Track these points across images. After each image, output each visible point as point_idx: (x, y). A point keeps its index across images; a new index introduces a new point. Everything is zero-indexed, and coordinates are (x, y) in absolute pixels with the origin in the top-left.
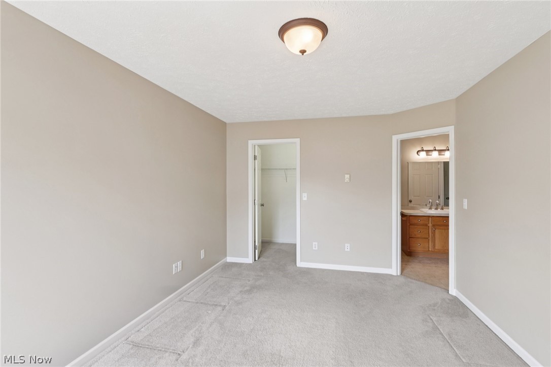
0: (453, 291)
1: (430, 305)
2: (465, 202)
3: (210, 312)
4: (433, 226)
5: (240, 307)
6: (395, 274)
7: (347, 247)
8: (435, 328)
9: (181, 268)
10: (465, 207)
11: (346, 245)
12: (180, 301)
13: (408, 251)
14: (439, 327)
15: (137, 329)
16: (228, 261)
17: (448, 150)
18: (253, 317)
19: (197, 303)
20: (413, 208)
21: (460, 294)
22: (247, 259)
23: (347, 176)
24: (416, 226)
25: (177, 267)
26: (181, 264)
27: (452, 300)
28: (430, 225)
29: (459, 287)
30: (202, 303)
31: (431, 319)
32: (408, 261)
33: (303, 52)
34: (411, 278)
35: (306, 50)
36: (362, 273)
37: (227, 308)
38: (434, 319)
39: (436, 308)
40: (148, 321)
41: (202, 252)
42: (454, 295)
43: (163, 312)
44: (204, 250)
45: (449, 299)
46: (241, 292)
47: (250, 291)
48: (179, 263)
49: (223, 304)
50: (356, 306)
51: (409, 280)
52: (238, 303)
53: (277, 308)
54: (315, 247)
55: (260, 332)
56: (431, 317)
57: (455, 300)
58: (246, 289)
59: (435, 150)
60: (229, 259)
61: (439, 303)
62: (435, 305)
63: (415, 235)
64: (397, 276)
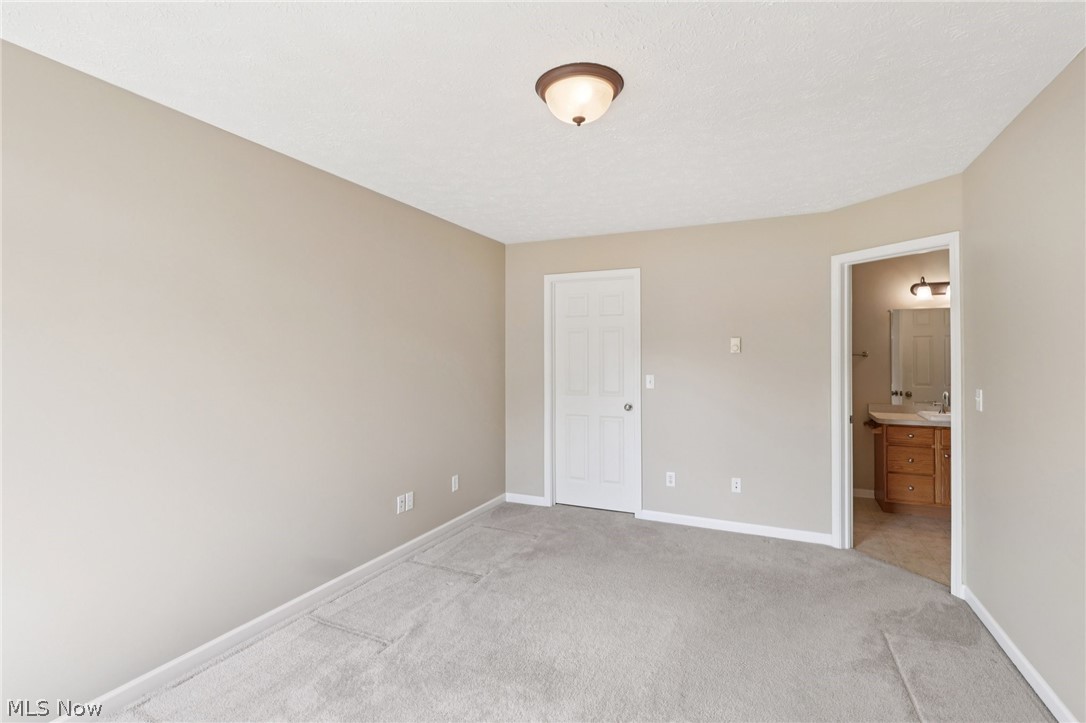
0: (960, 589)
1: (895, 613)
3: (451, 584)
5: (507, 580)
6: (837, 545)
7: (736, 485)
8: (887, 657)
9: (411, 503)
10: (980, 406)
11: (734, 480)
12: (407, 561)
13: (886, 500)
14: (896, 656)
15: (329, 599)
16: (507, 500)
18: (523, 600)
19: (434, 567)
20: (899, 409)
21: (973, 596)
22: (542, 498)
23: (735, 342)
24: (904, 449)
25: (404, 502)
26: (412, 498)
27: (952, 607)
28: (937, 446)
29: (971, 581)
30: (442, 568)
31: (885, 639)
32: (882, 523)
33: (579, 120)
34: (871, 557)
35: (583, 116)
36: (766, 540)
37: (482, 580)
38: (892, 639)
39: (905, 619)
40: (348, 588)
41: (455, 479)
42: (961, 596)
43: (376, 576)
44: (457, 476)
45: (944, 605)
46: (514, 555)
47: (529, 556)
48: (409, 496)
49: (478, 573)
50: (730, 599)
51: (867, 559)
52: (504, 574)
53: (571, 588)
54: (671, 482)
55: (529, 626)
56: (887, 635)
57: (964, 605)
58: (526, 550)
60: (510, 497)
61: (918, 611)
62: (905, 613)
63: (902, 468)
64: (843, 550)
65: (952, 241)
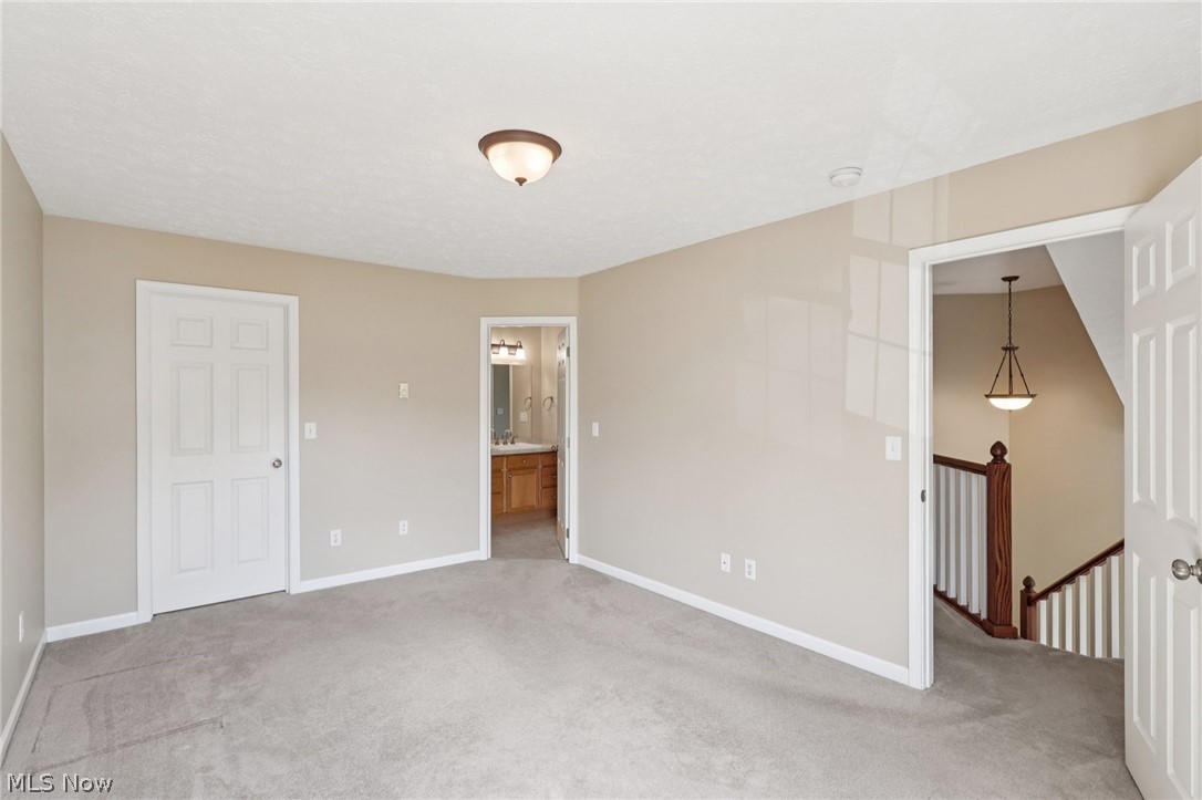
0: (575, 559)
2: (596, 426)
3: (188, 747)
4: (509, 470)
6: (484, 557)
7: (404, 527)
10: (596, 433)
11: (401, 523)
16: (49, 639)
17: (521, 347)
19: (108, 752)
21: (586, 558)
22: (133, 614)
23: (404, 387)
28: (505, 470)
29: (583, 550)
30: (125, 745)
33: (521, 181)
34: (508, 558)
36: (436, 570)
37: (225, 720)
41: (21, 619)
42: (576, 562)
44: (23, 613)
45: (572, 570)
52: (242, 701)
54: (336, 541)
57: (581, 568)
59: (504, 345)
60: (56, 633)
64: (488, 560)
65: (571, 322)
